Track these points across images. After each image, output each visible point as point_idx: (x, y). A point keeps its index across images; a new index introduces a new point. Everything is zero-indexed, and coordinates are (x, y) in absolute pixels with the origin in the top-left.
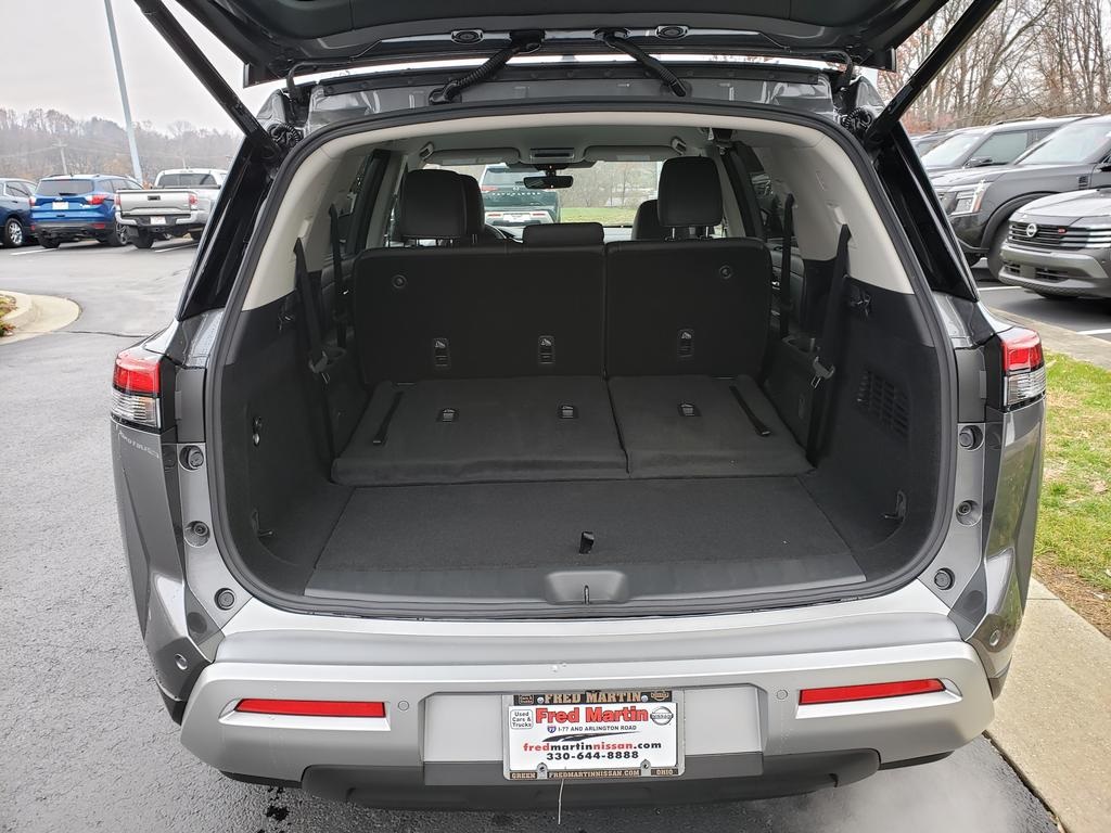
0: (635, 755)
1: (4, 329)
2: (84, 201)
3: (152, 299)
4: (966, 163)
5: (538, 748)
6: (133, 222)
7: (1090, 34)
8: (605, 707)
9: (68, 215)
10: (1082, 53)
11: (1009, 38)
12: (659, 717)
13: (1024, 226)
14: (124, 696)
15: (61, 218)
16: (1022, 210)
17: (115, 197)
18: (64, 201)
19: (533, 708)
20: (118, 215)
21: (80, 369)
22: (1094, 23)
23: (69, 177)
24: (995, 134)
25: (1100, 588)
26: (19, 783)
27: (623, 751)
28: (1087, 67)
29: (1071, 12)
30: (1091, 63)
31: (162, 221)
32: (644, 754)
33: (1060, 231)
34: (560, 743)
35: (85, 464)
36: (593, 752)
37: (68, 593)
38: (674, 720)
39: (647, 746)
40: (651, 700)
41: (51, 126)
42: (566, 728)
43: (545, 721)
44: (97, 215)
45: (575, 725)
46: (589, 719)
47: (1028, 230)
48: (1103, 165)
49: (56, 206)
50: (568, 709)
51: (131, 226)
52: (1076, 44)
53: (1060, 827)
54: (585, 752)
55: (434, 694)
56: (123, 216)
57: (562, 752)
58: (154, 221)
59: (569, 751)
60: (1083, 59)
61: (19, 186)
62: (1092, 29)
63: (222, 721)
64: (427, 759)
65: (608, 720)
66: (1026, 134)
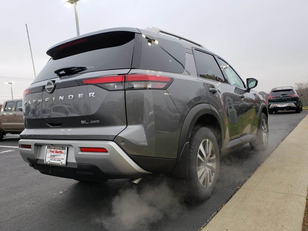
0: (60, 161)
5: (49, 158)
8: (58, 150)
12: (64, 153)
36: (55, 159)
38: (66, 154)
43: (50, 152)
45: (54, 153)
50: (53, 150)
57: (52, 159)
64: (38, 158)
65: (58, 153)
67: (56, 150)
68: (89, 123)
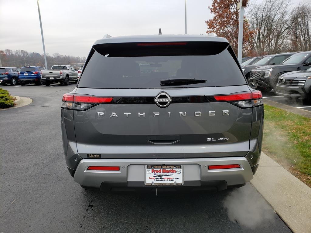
0: (173, 180)
1: (14, 105)
2: (33, 73)
3: (51, 98)
4: (268, 64)
5: (152, 178)
6: (45, 79)
7: (305, 30)
8: (167, 169)
9: (28, 77)
10: (303, 36)
11: (282, 31)
12: (178, 172)
13: (282, 80)
14: (53, 183)
15: (26, 77)
16: (282, 76)
17: (41, 72)
18: (27, 73)
19: (151, 169)
20: (41, 76)
21: (33, 114)
22: (307, 28)
23: (29, 67)
24: (276, 56)
25: (292, 164)
26: (30, 199)
27: (170, 179)
28: (305, 40)
29: (300, 25)
30: (306, 39)
31: (53, 78)
32: (175, 180)
33: (291, 81)
34: (157, 177)
35: (38, 135)
36: (164, 179)
37: (37, 163)
38: (181, 173)
39: (175, 178)
40: (176, 168)
41: (22, 54)
42: (158, 174)
43: (153, 172)
44: (36, 77)
45: (160, 173)
46: (163, 172)
47: (283, 81)
48: (304, 64)
49: (25, 74)
50: (158, 170)
51: (44, 80)
52: (302, 33)
53: (275, 212)
54: (162, 179)
55: (130, 165)
56: (42, 77)
57: (157, 179)
58: (51, 78)
59: (159, 179)
60: (304, 37)
61: (15, 69)
62: (306, 29)
63: (84, 171)
64: (128, 180)
65: (167, 172)
66: (284, 56)
67: (164, 169)
68: (217, 140)
